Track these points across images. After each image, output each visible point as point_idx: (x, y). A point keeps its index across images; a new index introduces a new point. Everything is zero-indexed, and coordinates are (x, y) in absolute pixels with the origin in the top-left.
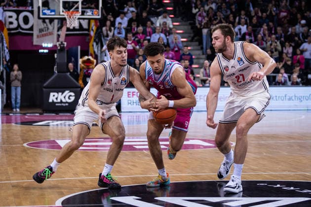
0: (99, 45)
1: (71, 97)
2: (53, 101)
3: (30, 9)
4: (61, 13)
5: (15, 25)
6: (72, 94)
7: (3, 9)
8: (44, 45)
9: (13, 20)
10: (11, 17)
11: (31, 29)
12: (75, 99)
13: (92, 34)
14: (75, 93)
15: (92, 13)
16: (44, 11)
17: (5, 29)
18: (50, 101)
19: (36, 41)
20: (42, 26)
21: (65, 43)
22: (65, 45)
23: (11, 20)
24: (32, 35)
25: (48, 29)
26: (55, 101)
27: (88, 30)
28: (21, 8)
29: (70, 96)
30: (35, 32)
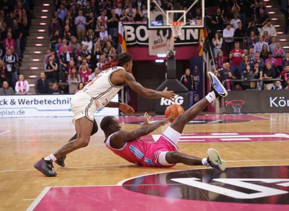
0: (207, 54)
1: (180, 101)
2: (164, 104)
3: (146, 23)
4: (168, 24)
5: (133, 38)
6: (181, 98)
7: (122, 23)
8: (159, 55)
9: (131, 33)
10: (129, 31)
11: (147, 41)
12: (184, 102)
13: (201, 44)
14: (183, 97)
15: (196, 23)
16: (152, 23)
17: (124, 41)
18: (162, 104)
19: (151, 52)
20: (157, 38)
21: (174, 52)
22: (174, 54)
23: (129, 33)
24: (147, 46)
25: (162, 40)
26: (166, 104)
27: (198, 40)
28: (138, 23)
29: (180, 99)
30: (151, 44)
